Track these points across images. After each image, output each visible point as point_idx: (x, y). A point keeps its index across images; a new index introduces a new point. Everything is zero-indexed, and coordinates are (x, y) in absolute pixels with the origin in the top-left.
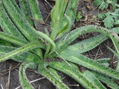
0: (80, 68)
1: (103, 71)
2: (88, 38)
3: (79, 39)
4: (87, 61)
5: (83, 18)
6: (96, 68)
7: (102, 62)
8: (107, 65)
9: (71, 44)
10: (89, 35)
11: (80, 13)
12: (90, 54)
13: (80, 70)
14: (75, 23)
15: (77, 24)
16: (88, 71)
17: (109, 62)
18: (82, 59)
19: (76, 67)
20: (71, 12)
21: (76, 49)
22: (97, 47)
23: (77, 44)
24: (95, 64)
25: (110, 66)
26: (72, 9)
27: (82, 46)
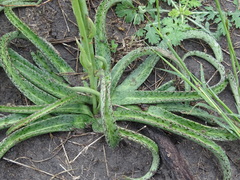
0: (141, 106)
1: (169, 99)
2: (136, 67)
3: (127, 73)
4: (146, 96)
5: (120, 45)
6: (159, 99)
7: (165, 88)
8: (172, 89)
9: (119, 84)
10: (137, 63)
11: (113, 42)
12: (148, 84)
13: (143, 109)
14: (112, 57)
15: (116, 56)
16: (152, 107)
17: (172, 85)
18: (140, 95)
19: (137, 108)
20: (103, 46)
21: (127, 86)
22: (153, 73)
23: (126, 81)
24: (157, 95)
25: (177, 89)
26: (102, 42)
27: (134, 80)
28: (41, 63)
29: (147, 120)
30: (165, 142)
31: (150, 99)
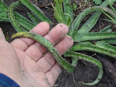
0: (92, 42)
1: (108, 37)
2: (88, 19)
3: (83, 22)
4: (95, 35)
5: (78, 6)
6: (103, 37)
7: (106, 30)
8: (110, 31)
9: (79, 29)
10: (89, 16)
11: (74, 4)
13: (93, 44)
14: (74, 13)
15: (76, 13)
16: (99, 42)
17: (110, 28)
18: (91, 35)
19: (89, 43)
20: (68, 7)
21: (83, 30)
22: (98, 21)
23: (83, 27)
24: (101, 34)
25: (113, 31)
26: (67, 5)
27: (87, 26)
28: (33, 19)
29: (96, 50)
30: (108, 63)
31: (97, 37)
